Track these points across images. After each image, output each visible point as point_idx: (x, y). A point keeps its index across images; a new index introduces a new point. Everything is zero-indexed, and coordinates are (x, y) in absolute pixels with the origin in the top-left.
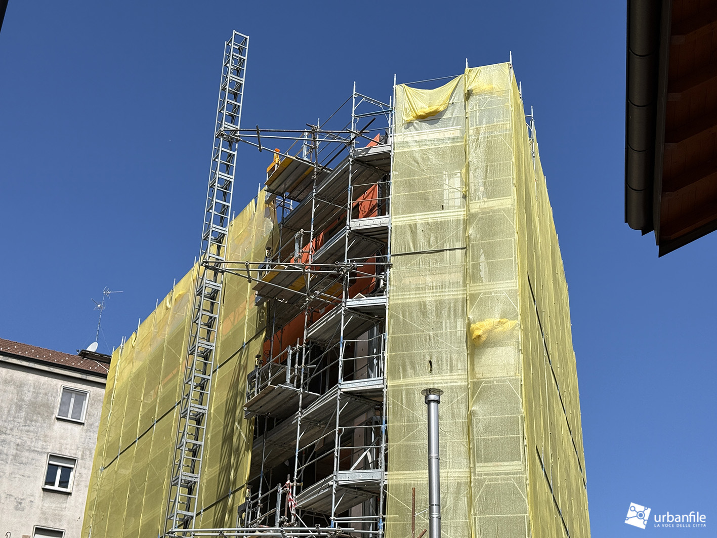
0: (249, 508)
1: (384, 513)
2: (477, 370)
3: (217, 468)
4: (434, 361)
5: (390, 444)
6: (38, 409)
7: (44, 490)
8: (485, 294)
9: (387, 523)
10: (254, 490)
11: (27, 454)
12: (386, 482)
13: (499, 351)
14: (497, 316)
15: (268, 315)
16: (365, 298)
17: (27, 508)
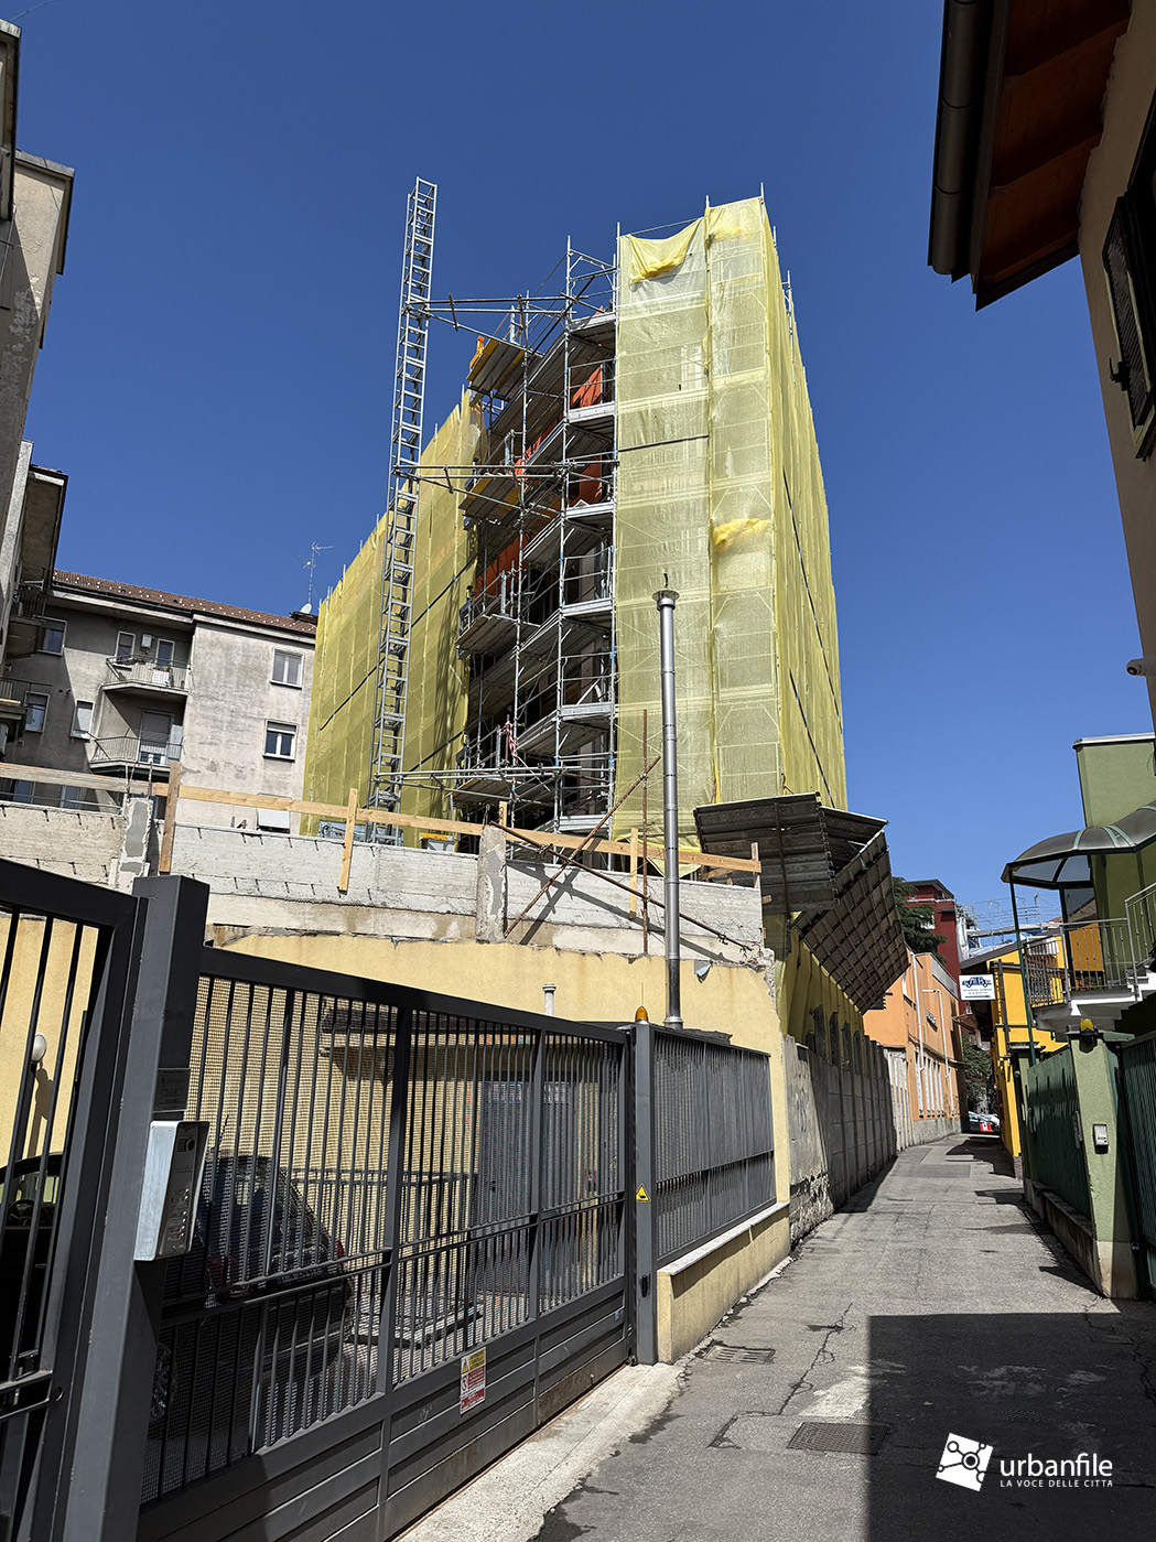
0: (468, 754)
1: (616, 750)
2: (721, 582)
3: (432, 717)
4: (670, 574)
5: (621, 672)
6: (249, 672)
7: (265, 757)
8: (731, 490)
9: (619, 759)
10: (472, 736)
11: (243, 720)
12: (617, 716)
13: (748, 557)
14: (746, 515)
15: (479, 540)
16: (588, 505)
17: (249, 777)
